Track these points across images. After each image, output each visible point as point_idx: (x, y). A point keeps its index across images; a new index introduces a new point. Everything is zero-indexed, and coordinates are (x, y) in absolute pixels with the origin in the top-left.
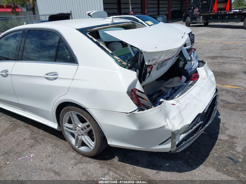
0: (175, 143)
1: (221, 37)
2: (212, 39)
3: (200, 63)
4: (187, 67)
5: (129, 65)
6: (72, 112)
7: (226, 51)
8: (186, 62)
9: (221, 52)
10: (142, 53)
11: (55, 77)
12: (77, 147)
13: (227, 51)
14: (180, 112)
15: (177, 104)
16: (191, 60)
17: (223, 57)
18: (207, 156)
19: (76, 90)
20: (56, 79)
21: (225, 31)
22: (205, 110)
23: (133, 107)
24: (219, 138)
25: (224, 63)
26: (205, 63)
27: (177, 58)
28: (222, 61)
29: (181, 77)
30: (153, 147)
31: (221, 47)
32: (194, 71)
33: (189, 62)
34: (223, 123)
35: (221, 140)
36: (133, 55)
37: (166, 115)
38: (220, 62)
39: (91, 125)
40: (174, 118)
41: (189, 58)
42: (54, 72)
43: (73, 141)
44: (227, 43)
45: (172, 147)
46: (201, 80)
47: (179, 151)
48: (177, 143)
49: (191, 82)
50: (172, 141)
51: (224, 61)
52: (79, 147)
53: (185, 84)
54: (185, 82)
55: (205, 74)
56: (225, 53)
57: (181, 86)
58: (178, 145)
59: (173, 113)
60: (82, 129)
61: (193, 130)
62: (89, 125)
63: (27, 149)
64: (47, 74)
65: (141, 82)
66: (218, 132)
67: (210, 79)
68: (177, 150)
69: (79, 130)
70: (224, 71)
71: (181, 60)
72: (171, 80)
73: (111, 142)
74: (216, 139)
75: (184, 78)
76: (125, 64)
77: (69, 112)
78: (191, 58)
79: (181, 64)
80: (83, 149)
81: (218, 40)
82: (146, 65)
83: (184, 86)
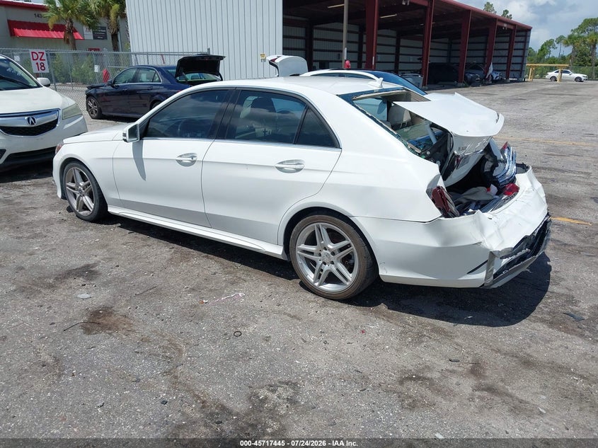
0: (492, 270)
1: (544, 130)
2: (525, 134)
3: (519, 168)
4: (497, 172)
5: (428, 153)
6: (320, 224)
7: (557, 158)
8: (496, 163)
9: (547, 160)
10: (452, 136)
11: (298, 167)
12: (317, 284)
13: (559, 158)
14: (499, 229)
15: (494, 219)
16: (505, 162)
17: (550, 169)
18: (532, 310)
19: (338, 189)
20: (298, 170)
21: (551, 118)
22: (534, 233)
23: (435, 213)
24: (549, 290)
25: (553, 180)
26: (528, 167)
27: (482, 154)
28: (549, 177)
29: (488, 187)
30: (461, 277)
31: (547, 150)
32: (508, 179)
33: (501, 165)
34: (555, 272)
35: (552, 292)
36: (434, 141)
37: (482, 230)
38: (545, 178)
39: (352, 244)
40: (491, 236)
41: (502, 157)
42: (296, 160)
43: (311, 276)
44: (557, 143)
45: (486, 278)
46: (524, 194)
47: (495, 286)
48: (495, 271)
49: (505, 197)
50: (488, 268)
51: (553, 177)
52: (320, 285)
53: (497, 197)
54: (496, 195)
55: (529, 184)
56: (555, 162)
57: (490, 201)
58: (495, 276)
59: (490, 230)
60: (333, 254)
61: (517, 256)
62: (349, 244)
63: (226, 286)
64: (282, 163)
65: (444, 179)
66: (549, 283)
67: (537, 193)
68: (494, 282)
69: (327, 255)
70: (554, 194)
71: (488, 160)
72: (474, 190)
73: (386, 272)
74: (546, 290)
75: (494, 189)
76: (419, 152)
77: (315, 224)
78: (504, 157)
79: (488, 165)
80: (329, 287)
81: (539, 136)
82: (454, 154)
83: (495, 201)
